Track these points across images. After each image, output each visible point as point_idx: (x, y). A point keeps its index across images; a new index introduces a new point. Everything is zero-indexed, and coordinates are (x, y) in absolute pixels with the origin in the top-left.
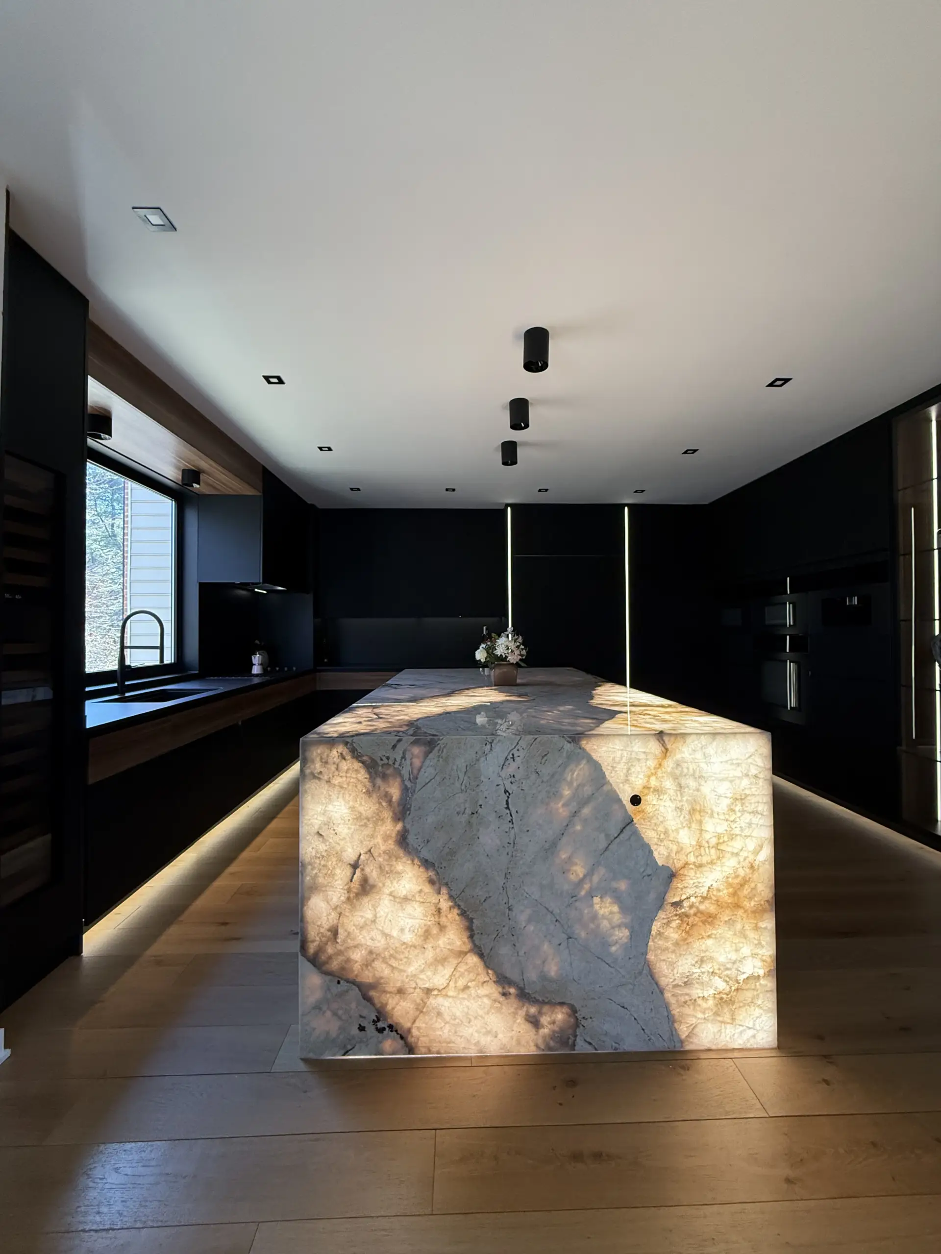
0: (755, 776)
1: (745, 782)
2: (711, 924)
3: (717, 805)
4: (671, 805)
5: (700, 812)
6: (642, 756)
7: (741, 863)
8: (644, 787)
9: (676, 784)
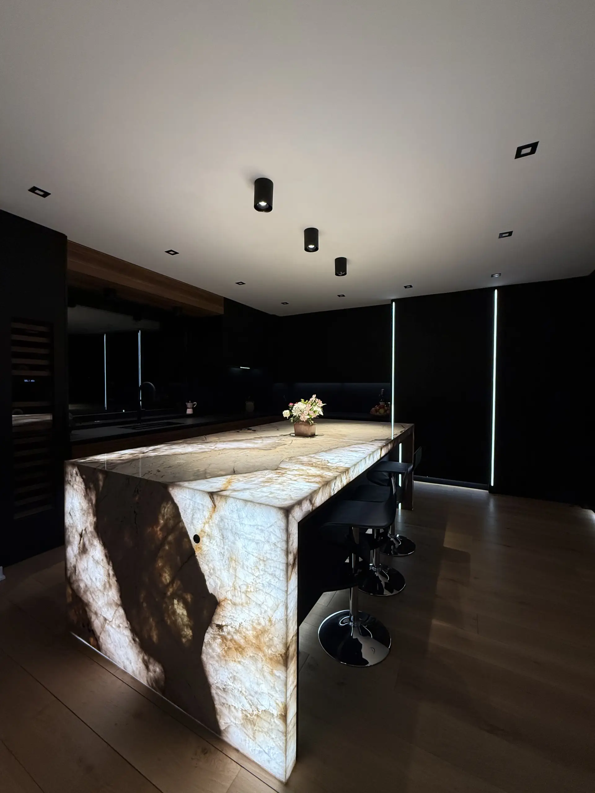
0: (274, 544)
1: (267, 547)
2: (241, 653)
3: (247, 560)
4: (217, 550)
5: (235, 561)
6: (201, 507)
7: (263, 614)
8: (202, 531)
9: (221, 534)
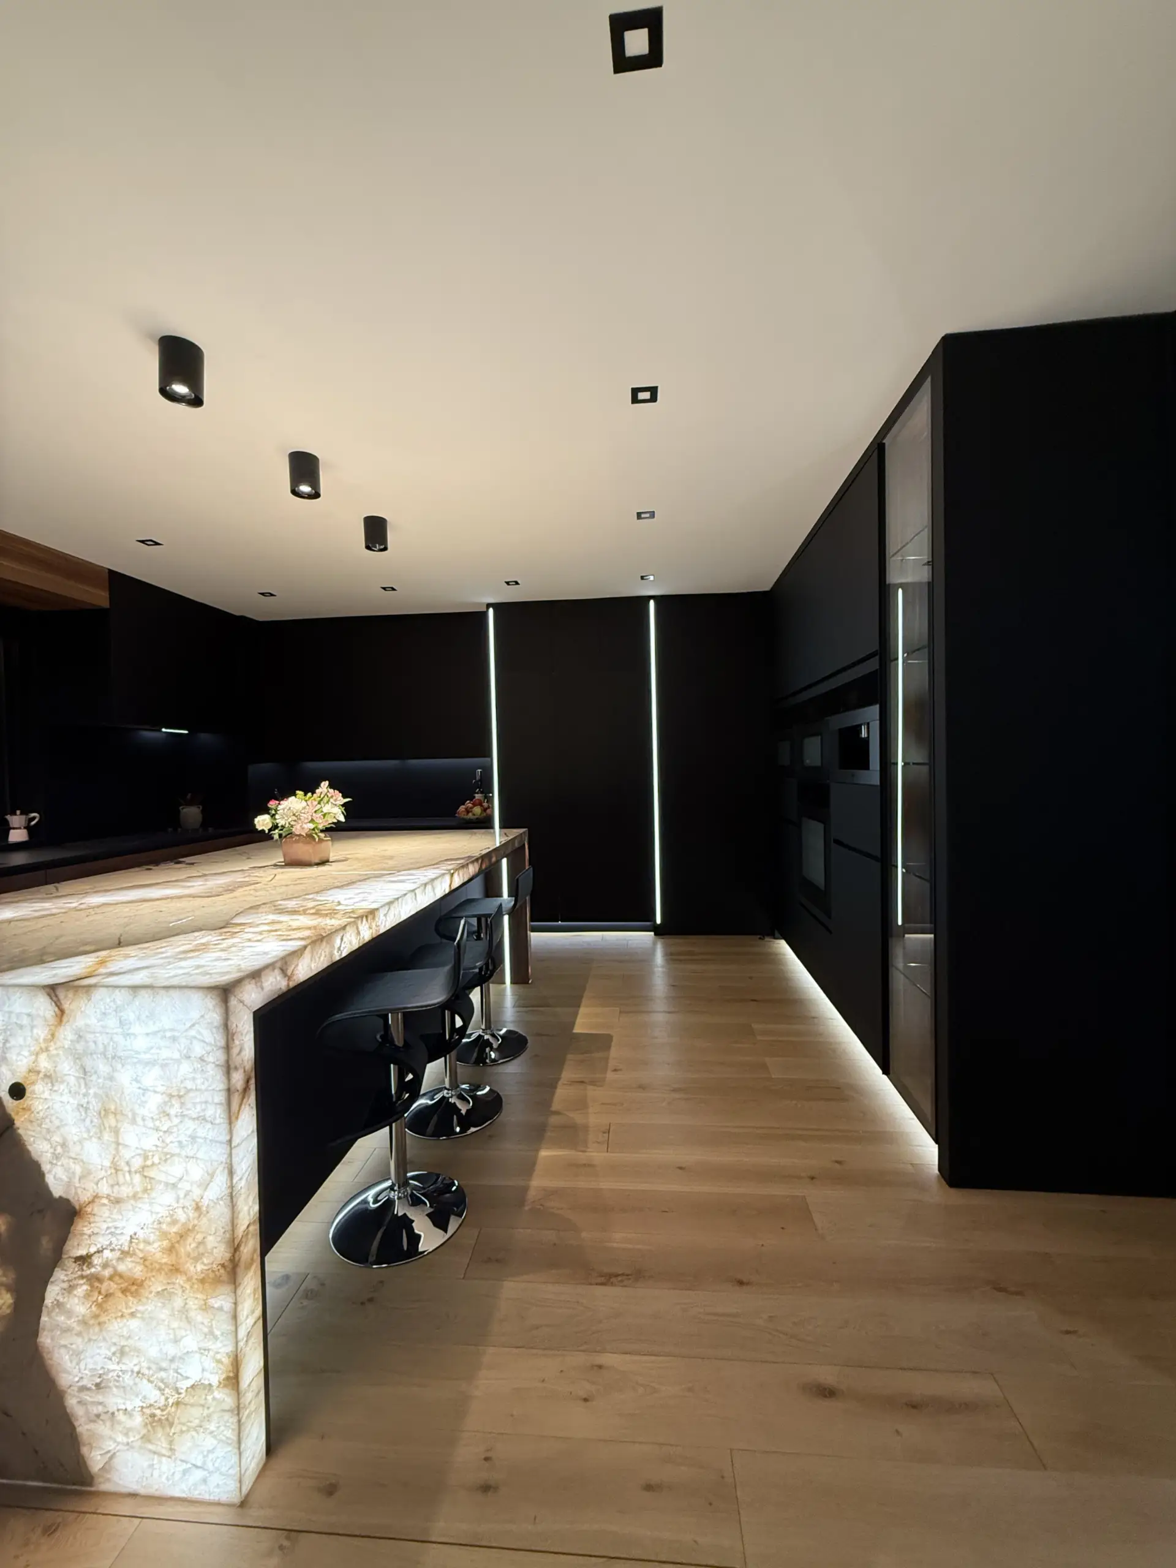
0: (200, 1058)
1: (185, 1068)
2: (136, 1294)
3: (143, 1104)
4: (72, 1101)
5: (115, 1114)
6: (25, 1021)
7: (181, 1201)
8: (30, 1071)
9: (78, 1067)
